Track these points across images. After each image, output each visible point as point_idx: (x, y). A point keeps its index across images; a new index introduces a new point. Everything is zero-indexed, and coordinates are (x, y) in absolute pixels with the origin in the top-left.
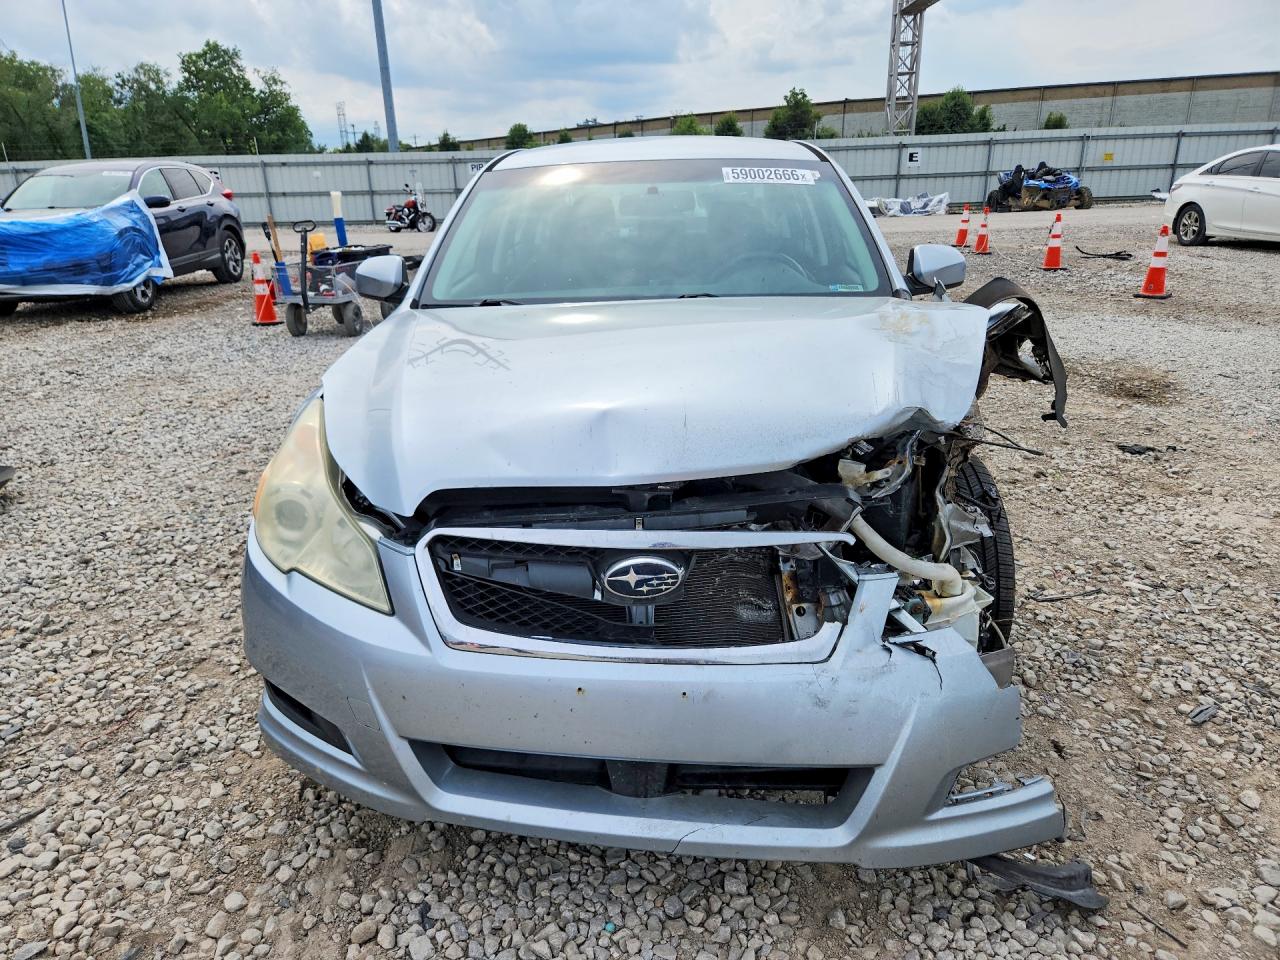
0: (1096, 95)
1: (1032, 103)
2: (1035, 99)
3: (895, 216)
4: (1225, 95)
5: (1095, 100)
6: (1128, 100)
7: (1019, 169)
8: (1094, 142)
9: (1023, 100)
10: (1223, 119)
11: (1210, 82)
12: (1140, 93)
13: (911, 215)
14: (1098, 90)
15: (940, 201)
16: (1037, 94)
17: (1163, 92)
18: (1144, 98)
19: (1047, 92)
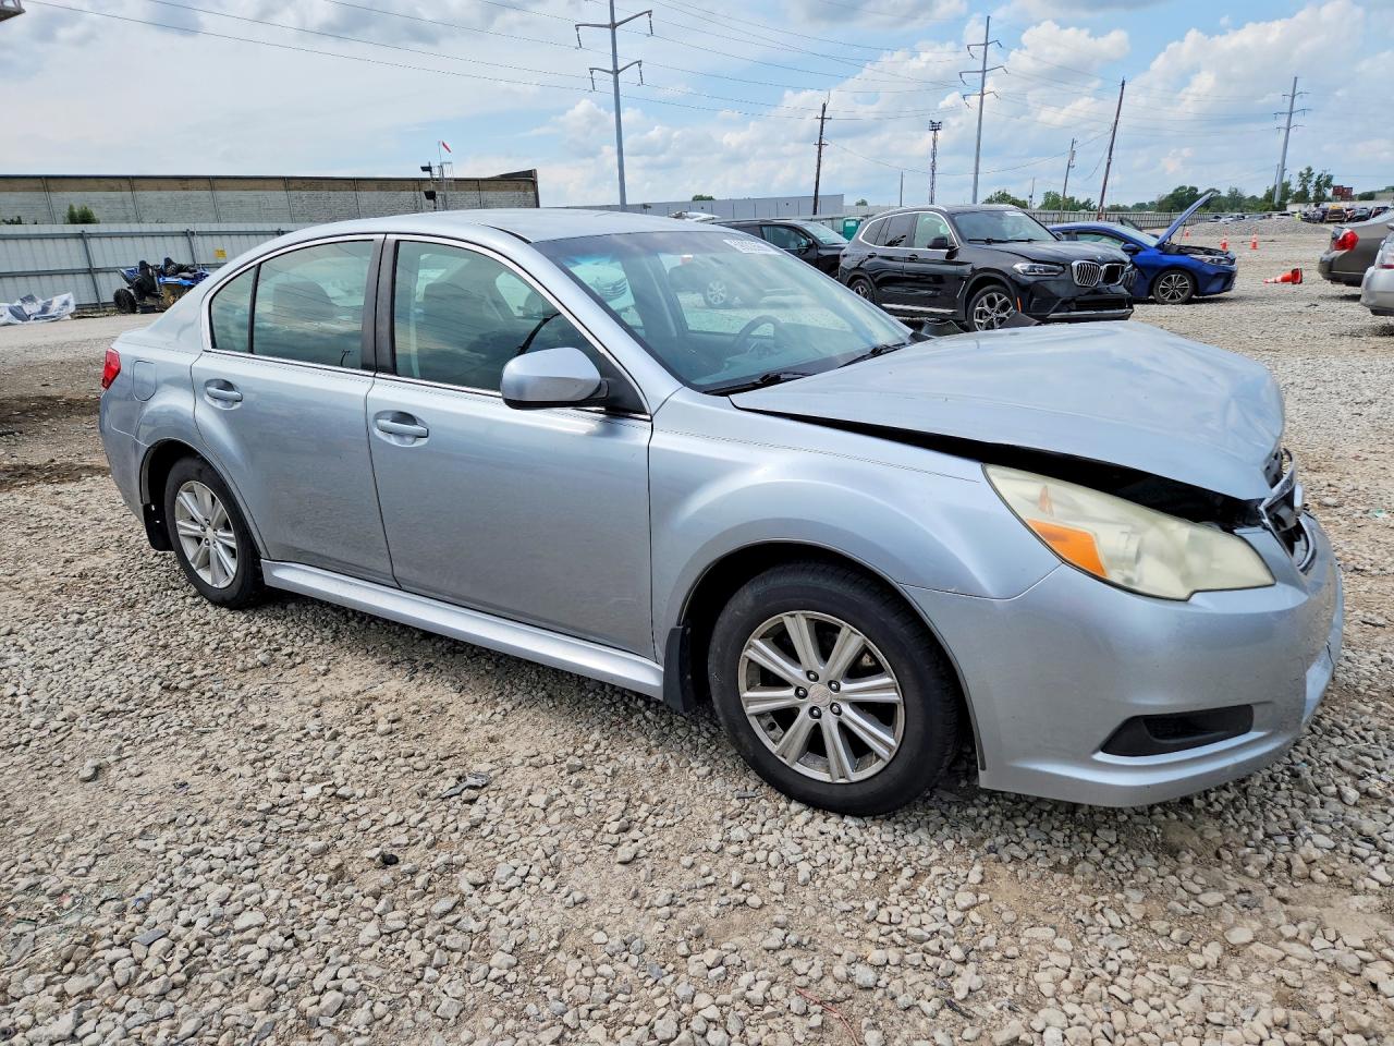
0: (112, 189)
1: (37, 194)
2: (38, 189)
3: (9, 324)
4: (247, 196)
5: (112, 195)
6: (149, 196)
7: (143, 265)
8: (199, 238)
9: (24, 190)
10: (249, 218)
11: (229, 182)
12: (159, 189)
13: (31, 322)
14: (112, 183)
15: (66, 303)
16: (38, 184)
17: (184, 189)
18: (165, 195)
19: (51, 182)
